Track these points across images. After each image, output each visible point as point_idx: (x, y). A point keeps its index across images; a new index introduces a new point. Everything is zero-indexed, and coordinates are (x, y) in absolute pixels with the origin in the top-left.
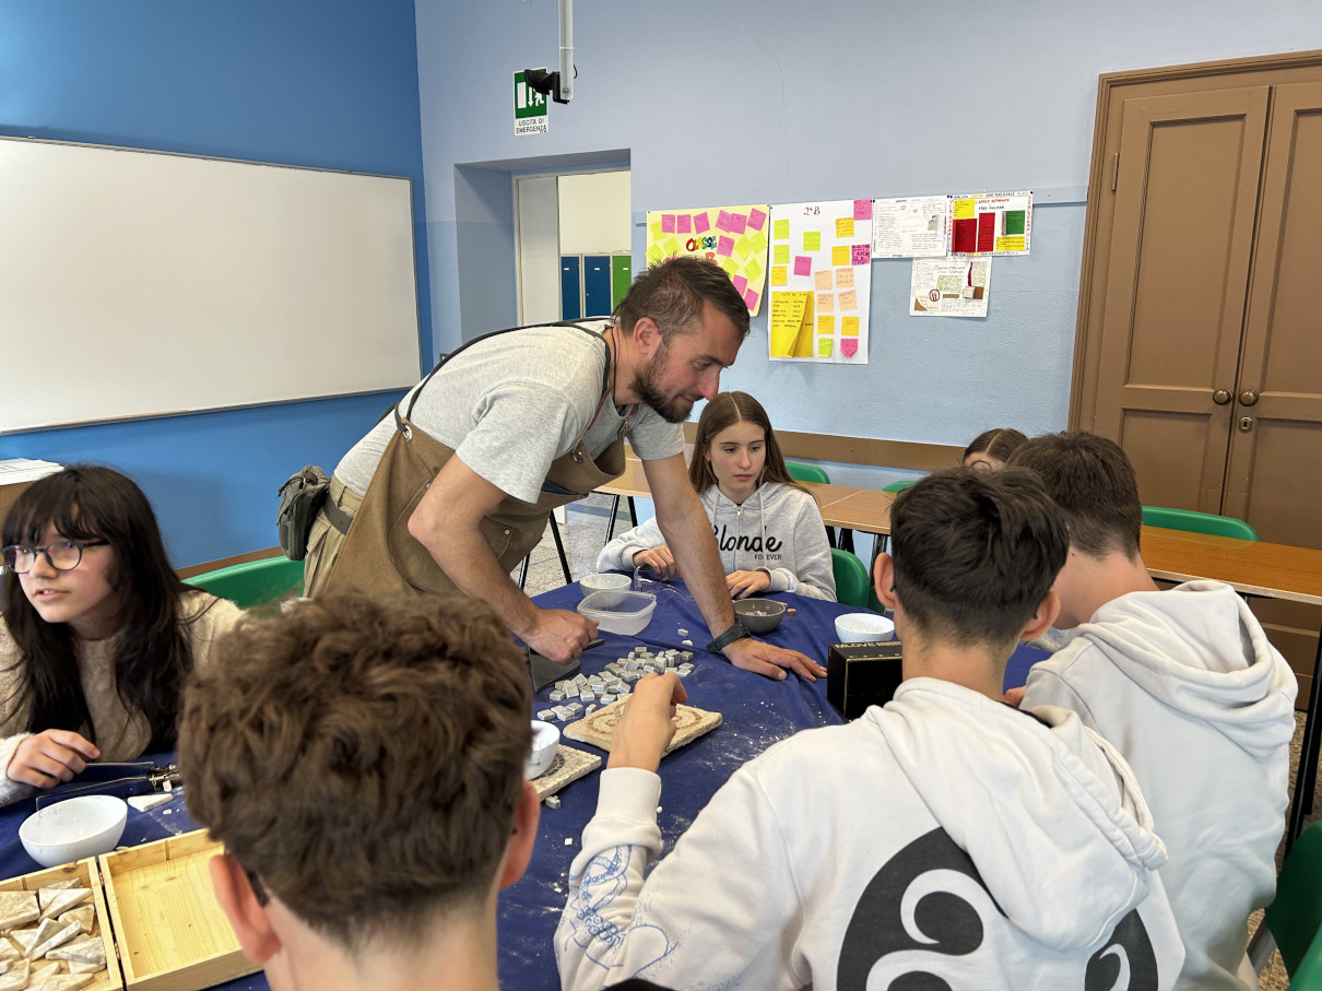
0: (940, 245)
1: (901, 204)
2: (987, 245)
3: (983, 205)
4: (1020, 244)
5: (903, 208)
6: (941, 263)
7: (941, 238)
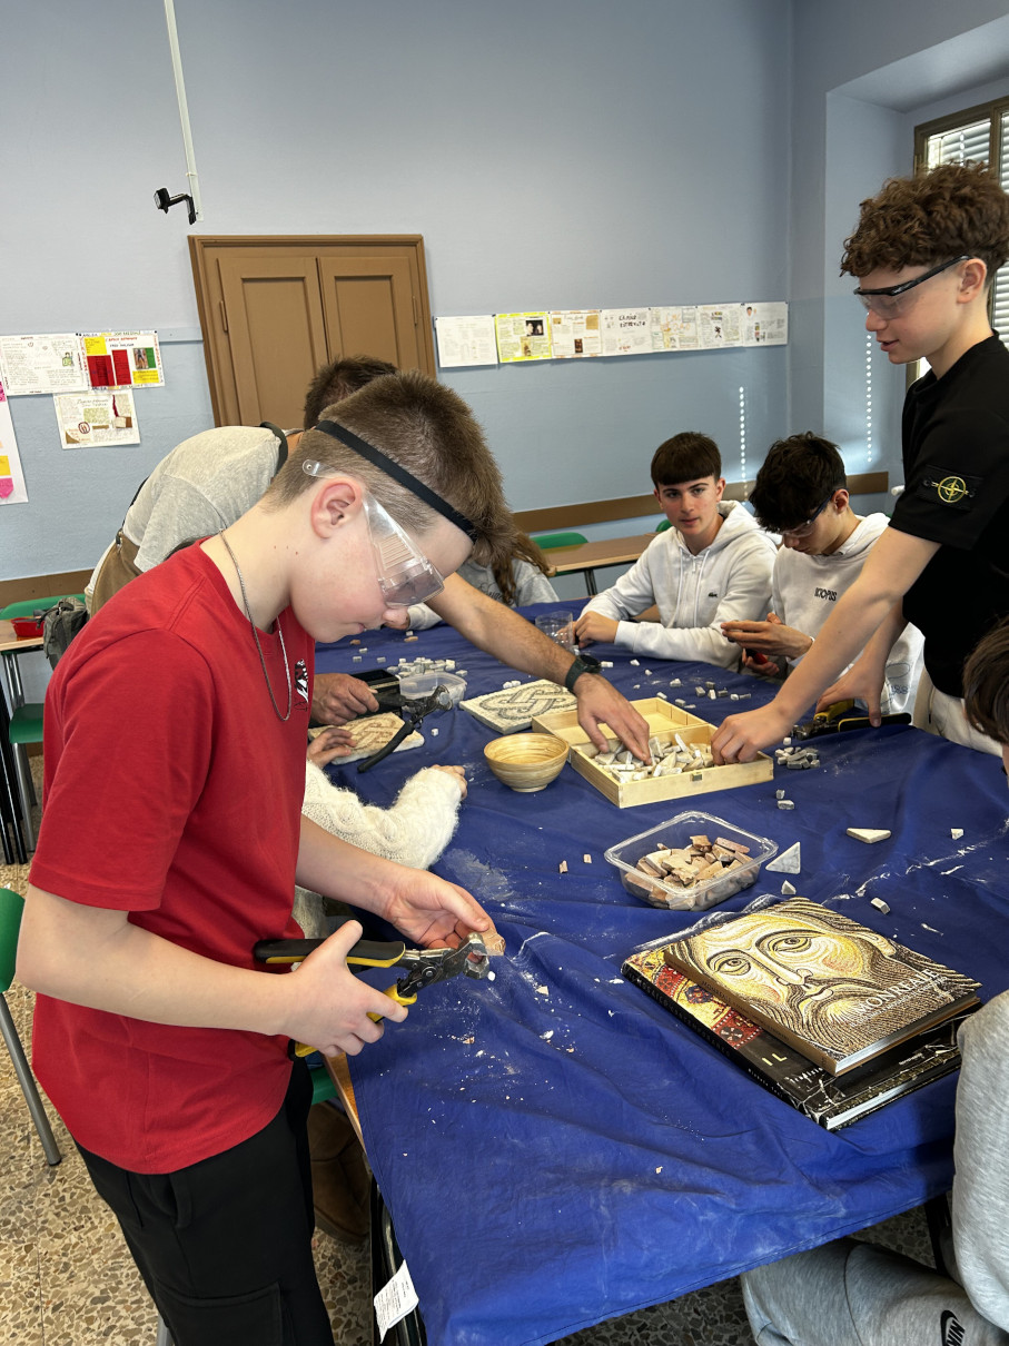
0: (79, 380)
1: (28, 341)
2: (125, 379)
3: (113, 342)
4: (155, 378)
5: (31, 345)
6: (83, 397)
7: (79, 374)
